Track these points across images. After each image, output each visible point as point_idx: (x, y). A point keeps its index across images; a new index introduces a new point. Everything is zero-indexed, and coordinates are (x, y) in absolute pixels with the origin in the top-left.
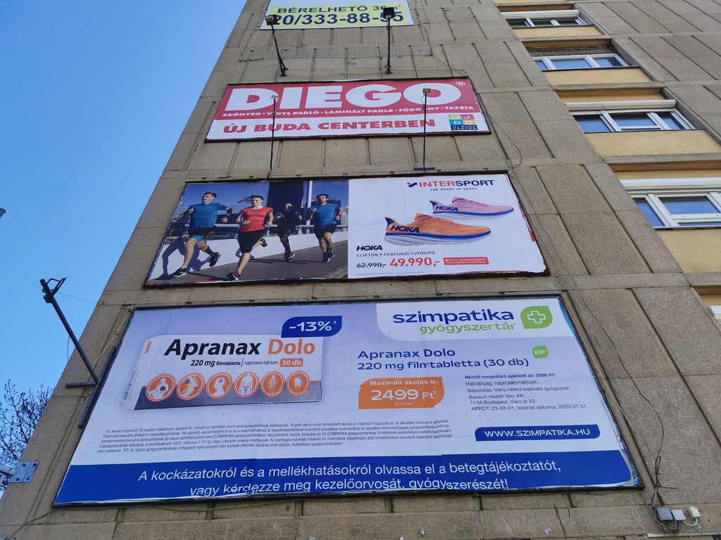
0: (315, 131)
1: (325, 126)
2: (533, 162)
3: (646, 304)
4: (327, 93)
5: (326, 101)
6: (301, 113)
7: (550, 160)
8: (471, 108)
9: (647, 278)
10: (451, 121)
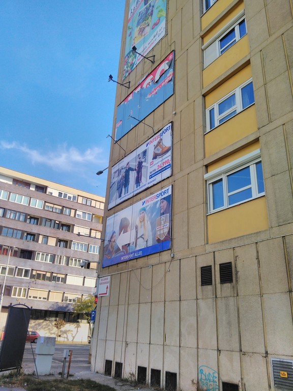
3: (190, 179)
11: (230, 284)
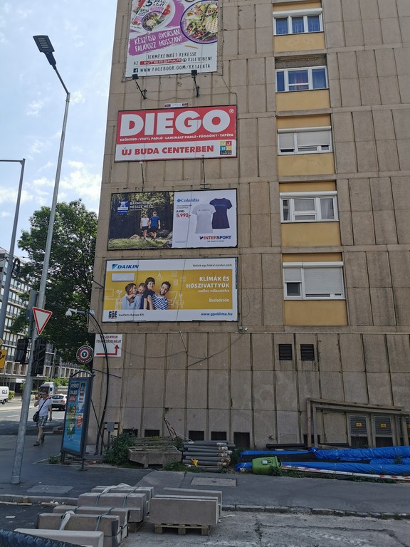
0: (161, 156)
1: (165, 150)
2: (250, 180)
3: (264, 260)
4: (167, 119)
5: (167, 127)
6: (155, 139)
7: (257, 179)
8: (232, 135)
9: (268, 250)
10: (221, 147)
11: (311, 362)
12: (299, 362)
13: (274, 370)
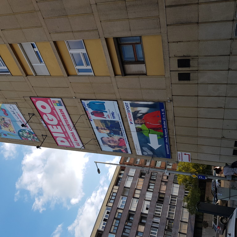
1: (70, 130)
2: (72, 92)
3: (122, 87)
4: (53, 128)
5: (57, 128)
7: (71, 88)
8: (48, 100)
9: (114, 85)
11: (191, 61)
12: (191, 69)
13: (198, 84)
